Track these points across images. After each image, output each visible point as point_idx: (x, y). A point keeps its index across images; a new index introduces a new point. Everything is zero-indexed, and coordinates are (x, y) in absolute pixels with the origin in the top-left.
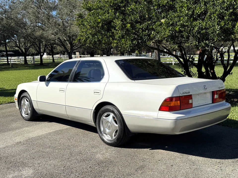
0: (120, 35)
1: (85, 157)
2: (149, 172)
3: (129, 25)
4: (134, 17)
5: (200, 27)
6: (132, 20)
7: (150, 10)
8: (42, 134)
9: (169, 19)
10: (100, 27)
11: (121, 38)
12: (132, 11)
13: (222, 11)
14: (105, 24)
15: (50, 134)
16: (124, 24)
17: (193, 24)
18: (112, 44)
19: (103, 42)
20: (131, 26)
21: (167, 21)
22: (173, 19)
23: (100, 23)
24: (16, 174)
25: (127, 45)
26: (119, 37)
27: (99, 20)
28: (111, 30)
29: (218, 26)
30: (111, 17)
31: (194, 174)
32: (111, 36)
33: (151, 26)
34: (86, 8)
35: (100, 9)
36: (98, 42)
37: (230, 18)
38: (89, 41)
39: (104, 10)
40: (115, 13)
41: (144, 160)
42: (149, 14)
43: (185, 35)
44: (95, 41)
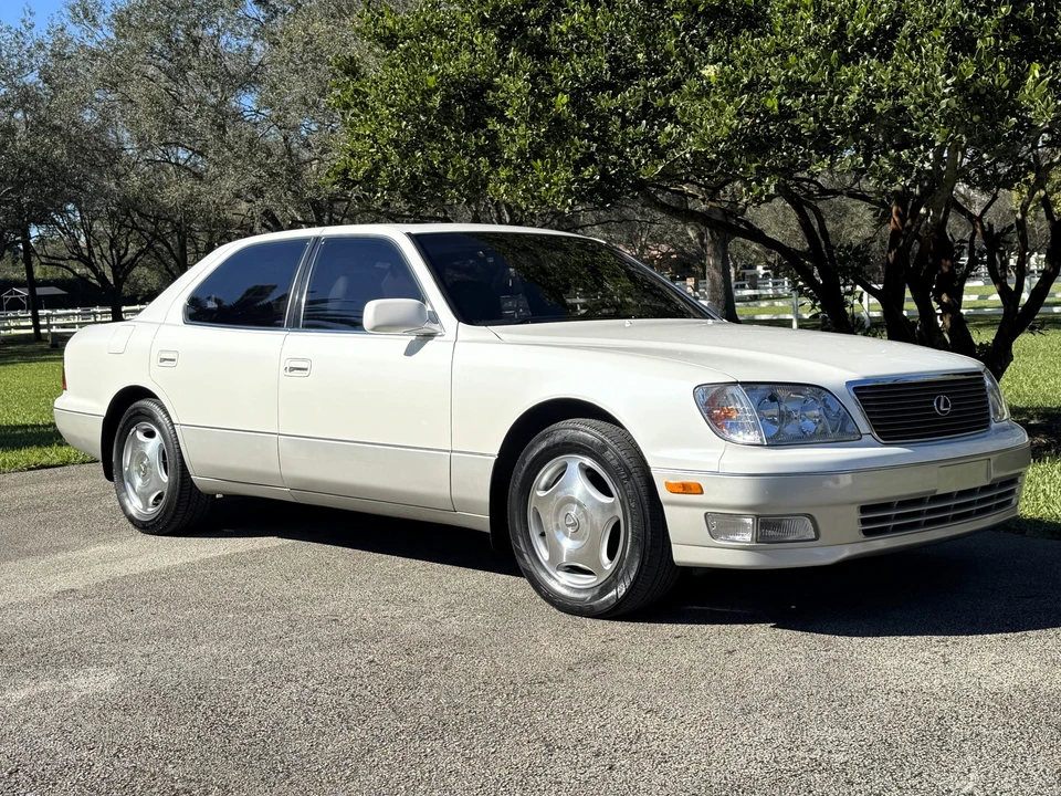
0: (523, 142)
1: (352, 633)
3: (563, 99)
4: (586, 66)
5: (869, 85)
6: (575, 78)
7: (656, 30)
9: (739, 63)
10: (435, 112)
11: (530, 158)
12: (575, 40)
13: (965, 16)
14: (461, 100)
16: (542, 97)
17: (841, 75)
18: (491, 185)
19: (449, 176)
20: (571, 104)
21: (729, 72)
22: (755, 64)
23: (433, 91)
25: (555, 184)
26: (521, 153)
27: (431, 81)
28: (484, 125)
29: (947, 78)
30: (483, 65)
32: (481, 150)
33: (660, 98)
34: (376, 35)
35: (437, 33)
36: (428, 179)
37: (1004, 45)
38: (387, 176)
39: (453, 40)
40: (502, 54)
42: (650, 47)
43: (807, 124)
44: (413, 176)
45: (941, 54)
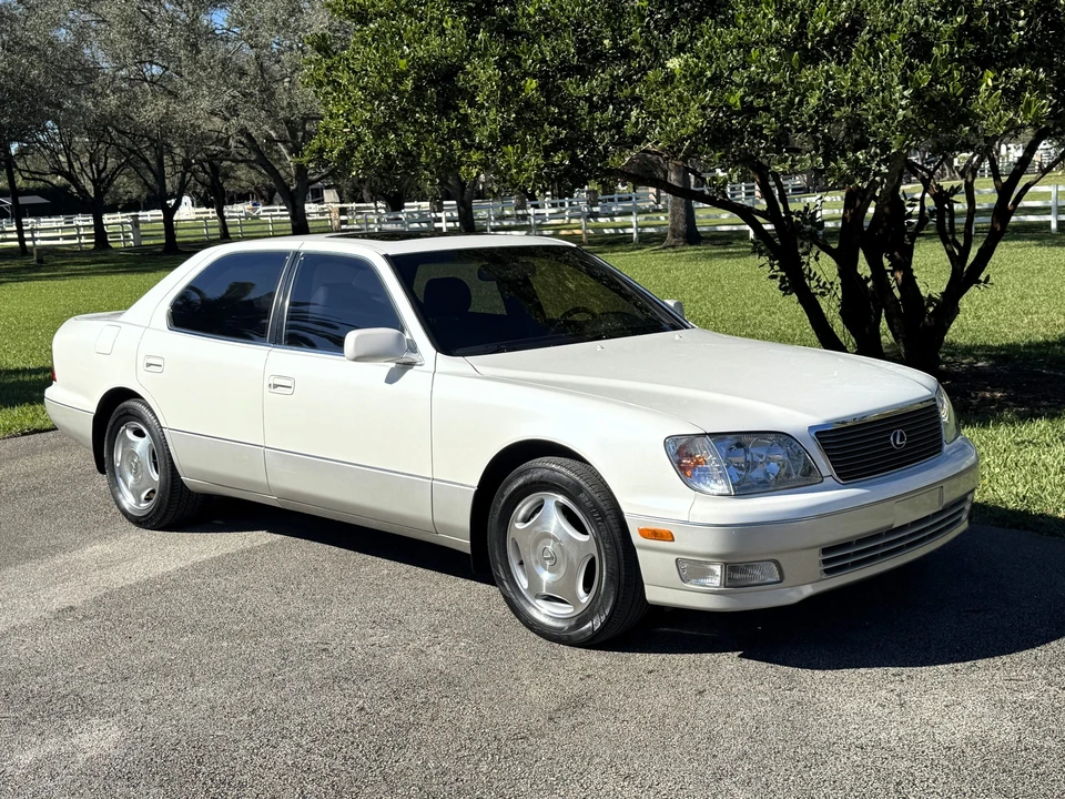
0: (494, 126)
1: (342, 668)
2: (604, 721)
3: (531, 84)
4: (554, 49)
5: (829, 90)
6: (543, 61)
7: (621, 16)
8: (165, 570)
9: (702, 56)
10: (407, 95)
11: (501, 142)
12: (543, 22)
13: (922, 22)
14: (432, 83)
15: (198, 568)
16: (513, 81)
17: (801, 78)
18: (463, 168)
19: (423, 159)
20: (541, 87)
21: (693, 65)
22: (718, 58)
23: (405, 74)
24: (51, 745)
25: (526, 170)
26: (491, 137)
27: (403, 64)
28: (456, 108)
29: (904, 89)
30: (453, 48)
31: (789, 724)
32: (453, 133)
33: (626, 88)
34: (346, 10)
35: (406, 12)
36: (402, 160)
37: (958, 52)
38: (362, 157)
39: (422, 20)
40: (472, 33)
41: (590, 672)
42: (617, 33)
43: (768, 124)
44: (387, 156)
45: (898, 64)
